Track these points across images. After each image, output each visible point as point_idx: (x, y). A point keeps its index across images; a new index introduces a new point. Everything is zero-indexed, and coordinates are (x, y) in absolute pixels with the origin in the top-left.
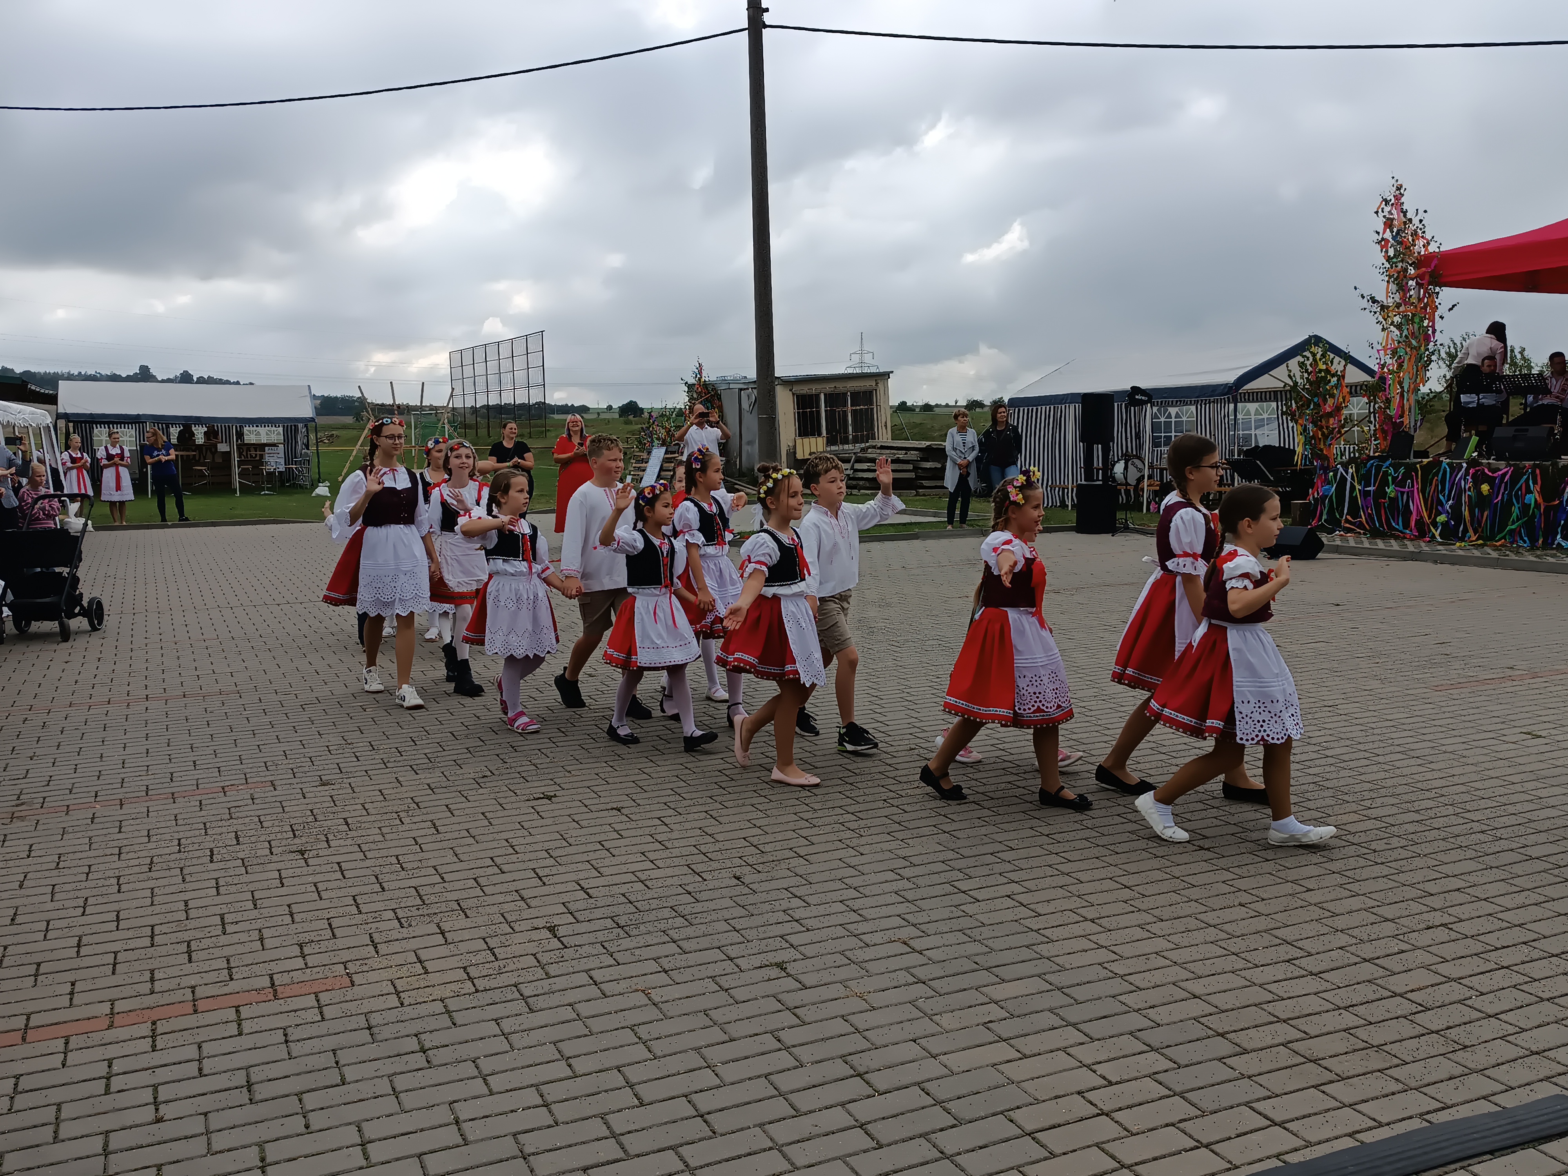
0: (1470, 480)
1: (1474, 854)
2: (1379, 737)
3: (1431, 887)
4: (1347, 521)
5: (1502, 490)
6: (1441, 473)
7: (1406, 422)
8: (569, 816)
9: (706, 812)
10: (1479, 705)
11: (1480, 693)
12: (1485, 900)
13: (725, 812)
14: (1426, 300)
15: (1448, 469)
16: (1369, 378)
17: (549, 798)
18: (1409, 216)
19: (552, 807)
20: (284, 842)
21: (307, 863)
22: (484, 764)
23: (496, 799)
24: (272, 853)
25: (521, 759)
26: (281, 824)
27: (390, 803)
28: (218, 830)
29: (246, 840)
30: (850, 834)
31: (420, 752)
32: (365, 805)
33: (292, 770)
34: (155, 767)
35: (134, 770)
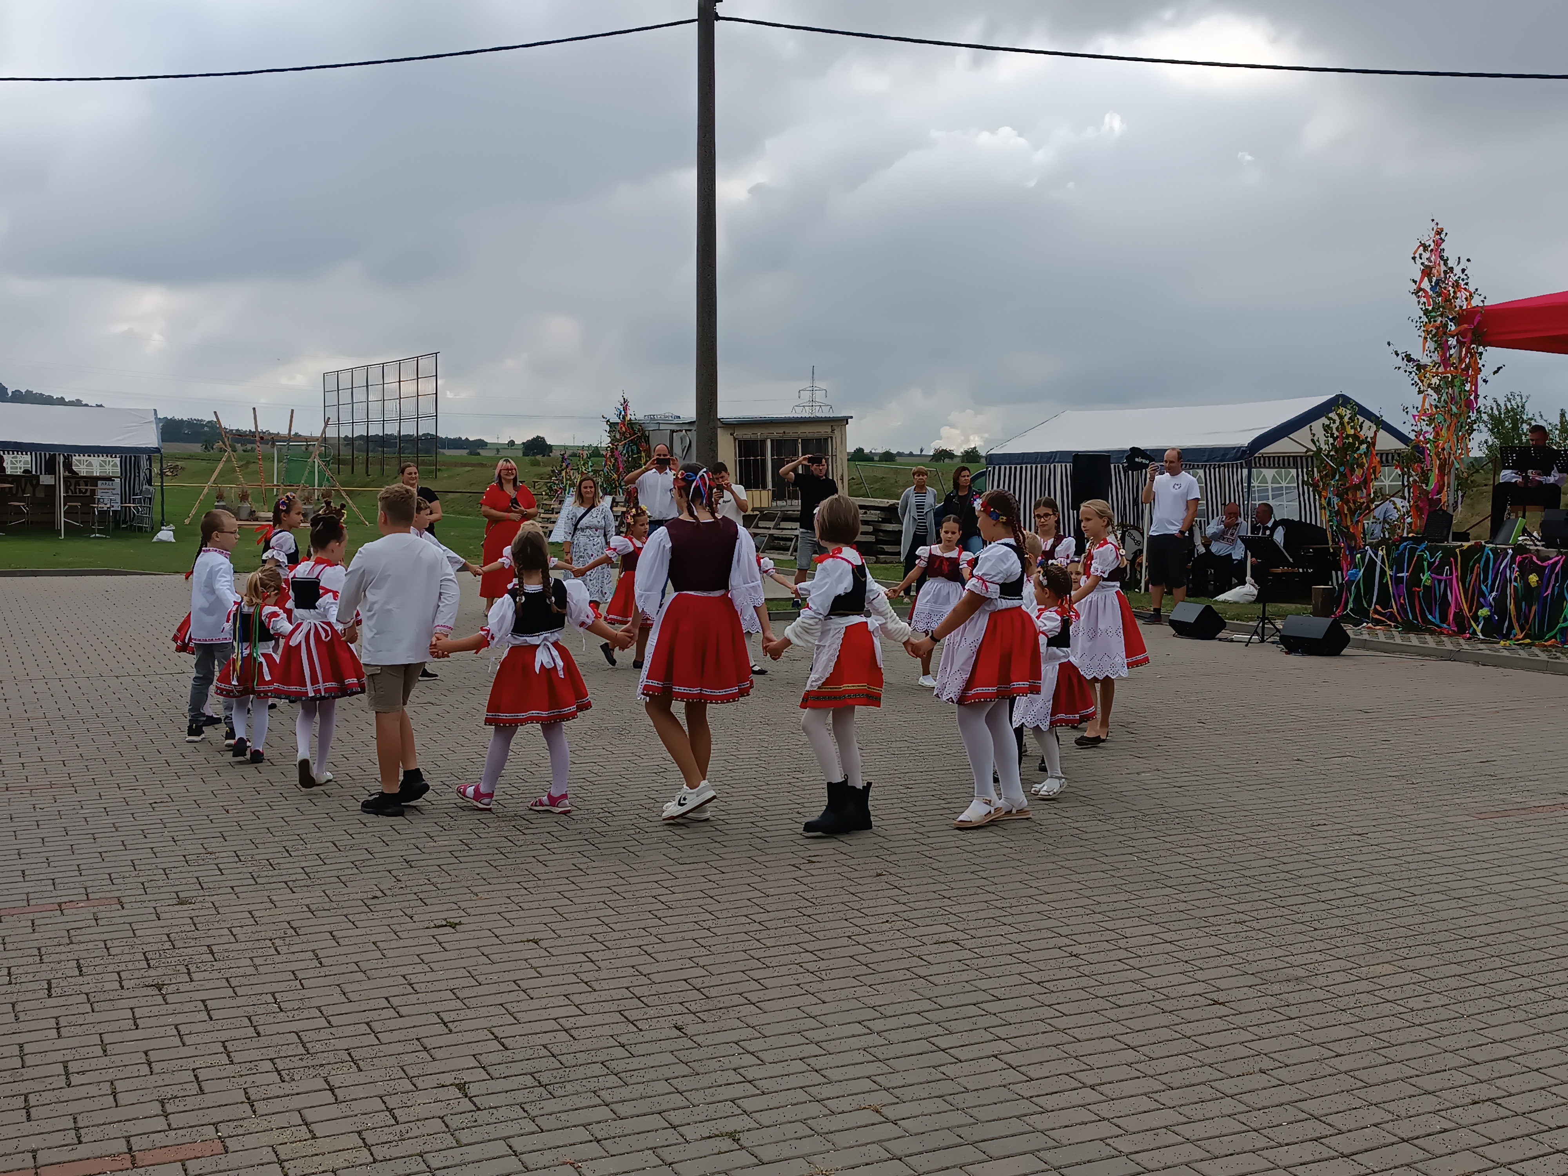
0: (1517, 569)
1: (1524, 1016)
2: (1415, 873)
3: (1477, 1055)
4: (1376, 611)
5: (1552, 582)
6: (1483, 559)
7: (1444, 499)
8: (478, 948)
9: (640, 947)
10: (1527, 837)
11: (1529, 823)
12: (1537, 1070)
13: (661, 947)
14: (1467, 360)
15: (1491, 556)
16: (1403, 446)
17: (453, 926)
18: (1450, 265)
19: (457, 936)
20: (137, 974)
21: (165, 1000)
22: (374, 882)
23: (389, 926)
24: (122, 987)
25: (417, 876)
26: (132, 951)
27: (263, 928)
28: (56, 958)
29: (90, 970)
30: (810, 977)
31: (296, 865)
32: (233, 929)
33: (142, 884)
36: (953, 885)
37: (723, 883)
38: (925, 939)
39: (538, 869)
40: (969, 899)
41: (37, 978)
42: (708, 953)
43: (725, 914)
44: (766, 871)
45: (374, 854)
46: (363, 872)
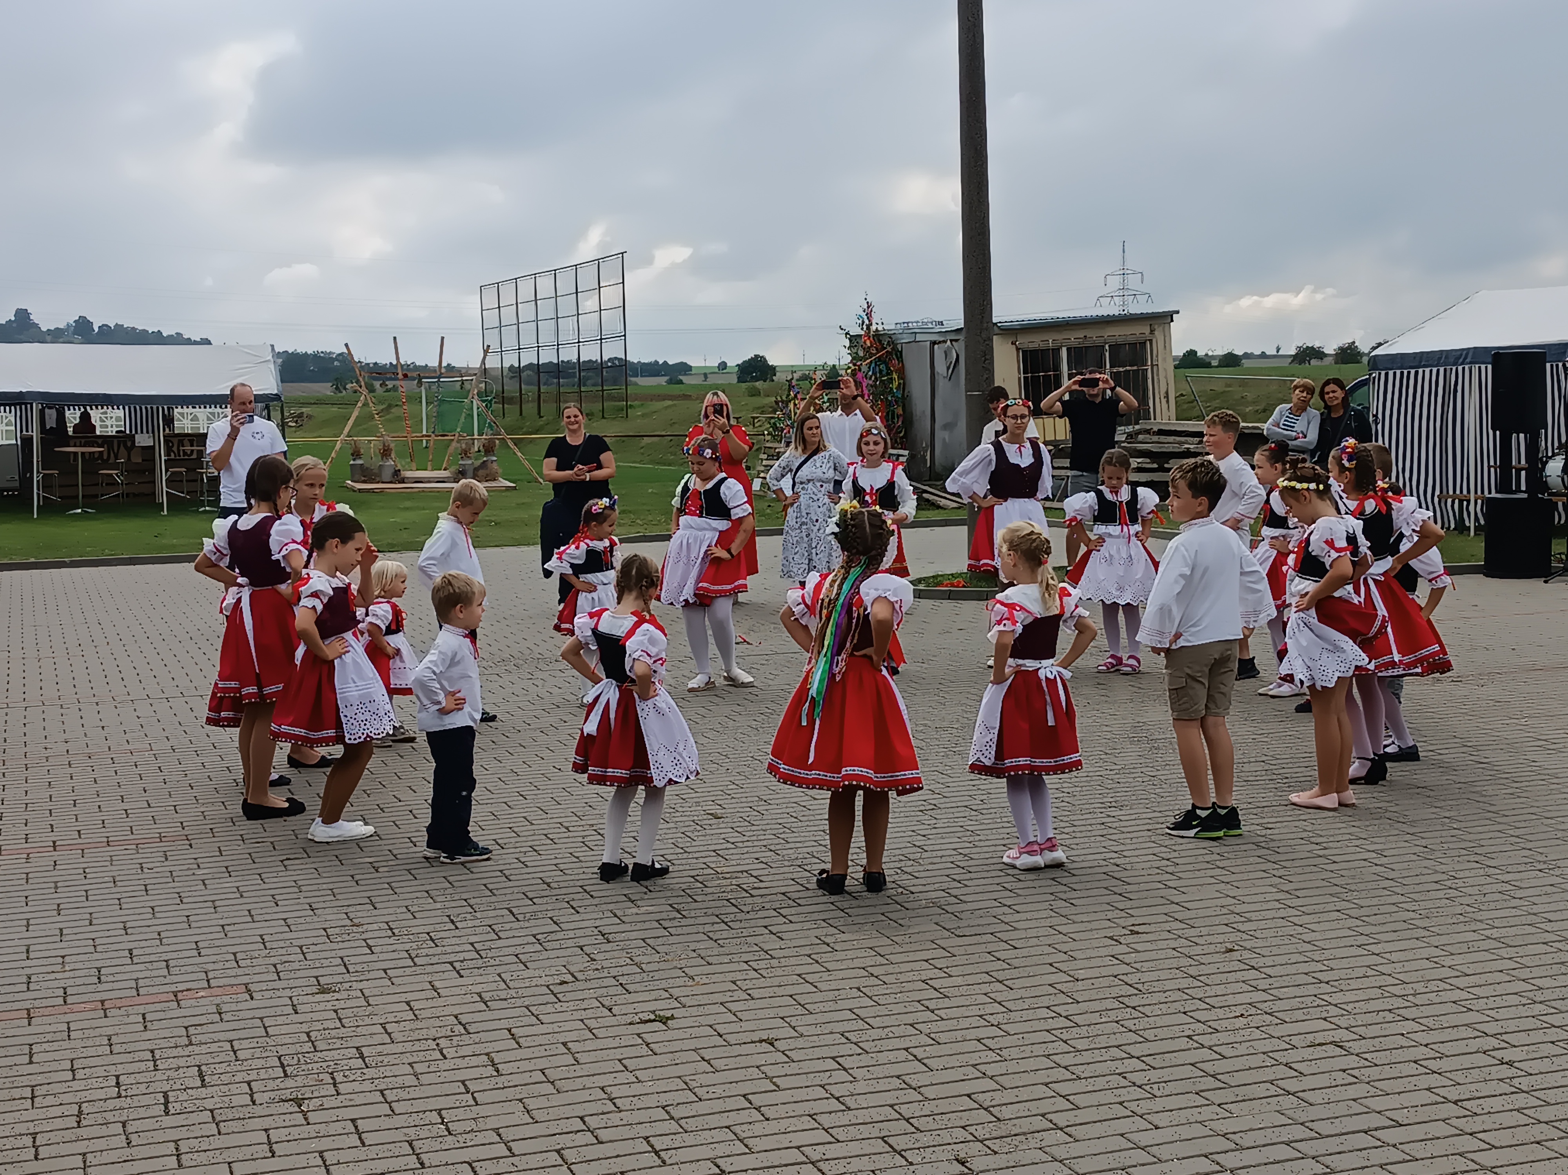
8: (696, 1050)
9: (906, 1049)
17: (664, 1021)
19: (669, 1034)
20: (271, 1085)
21: (306, 1119)
22: (563, 961)
23: (582, 1020)
24: (254, 1102)
25: (616, 954)
26: (264, 1054)
27: (424, 1024)
28: (173, 1063)
29: (215, 1079)
30: (1137, 1092)
31: (464, 940)
32: (387, 1026)
33: (275, 966)
34: (74, 958)
35: (44, 961)
36: (1332, 964)
37: (1015, 963)
38: (1294, 1040)
39: (771, 943)
40: (1355, 984)
41: (150, 1090)
43: (1020, 1005)
45: (561, 925)
46: (548, 948)
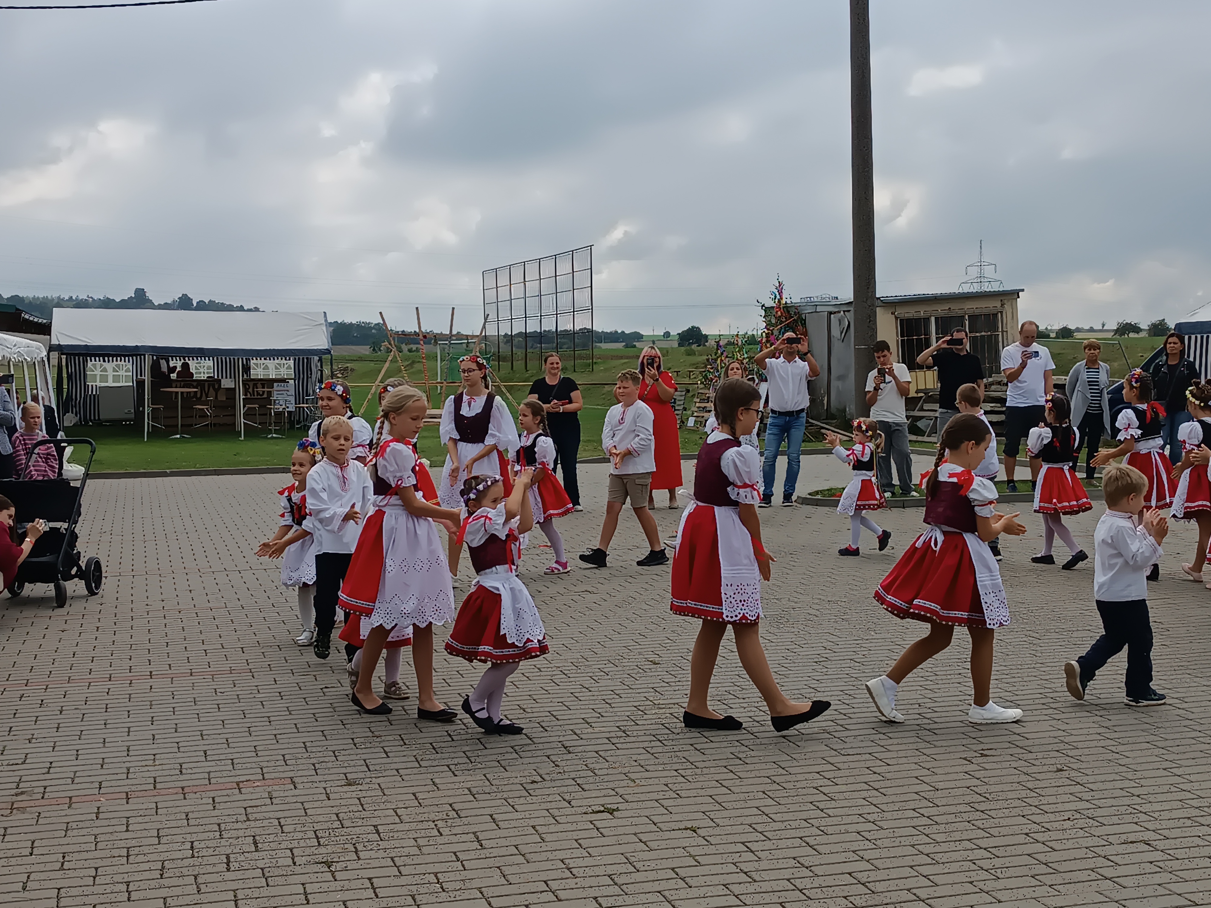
8: (635, 835)
9: (801, 838)
13: (824, 839)
17: (611, 812)
19: (615, 822)
20: (308, 851)
21: (334, 877)
22: (534, 766)
23: (548, 810)
24: (294, 864)
25: (575, 762)
26: (303, 829)
27: (426, 810)
28: (234, 834)
29: (266, 846)
30: (984, 875)
31: (458, 749)
32: (398, 811)
33: (314, 765)
34: (163, 756)
35: (140, 758)
36: (1143, 782)
37: (888, 776)
38: (1111, 839)
39: (695, 757)
40: (1161, 797)
41: (216, 853)
42: (874, 846)
43: (891, 807)
44: (934, 764)
45: (534, 739)
46: (522, 756)
